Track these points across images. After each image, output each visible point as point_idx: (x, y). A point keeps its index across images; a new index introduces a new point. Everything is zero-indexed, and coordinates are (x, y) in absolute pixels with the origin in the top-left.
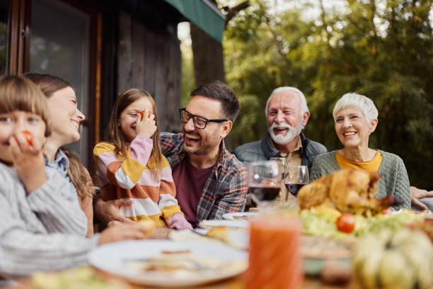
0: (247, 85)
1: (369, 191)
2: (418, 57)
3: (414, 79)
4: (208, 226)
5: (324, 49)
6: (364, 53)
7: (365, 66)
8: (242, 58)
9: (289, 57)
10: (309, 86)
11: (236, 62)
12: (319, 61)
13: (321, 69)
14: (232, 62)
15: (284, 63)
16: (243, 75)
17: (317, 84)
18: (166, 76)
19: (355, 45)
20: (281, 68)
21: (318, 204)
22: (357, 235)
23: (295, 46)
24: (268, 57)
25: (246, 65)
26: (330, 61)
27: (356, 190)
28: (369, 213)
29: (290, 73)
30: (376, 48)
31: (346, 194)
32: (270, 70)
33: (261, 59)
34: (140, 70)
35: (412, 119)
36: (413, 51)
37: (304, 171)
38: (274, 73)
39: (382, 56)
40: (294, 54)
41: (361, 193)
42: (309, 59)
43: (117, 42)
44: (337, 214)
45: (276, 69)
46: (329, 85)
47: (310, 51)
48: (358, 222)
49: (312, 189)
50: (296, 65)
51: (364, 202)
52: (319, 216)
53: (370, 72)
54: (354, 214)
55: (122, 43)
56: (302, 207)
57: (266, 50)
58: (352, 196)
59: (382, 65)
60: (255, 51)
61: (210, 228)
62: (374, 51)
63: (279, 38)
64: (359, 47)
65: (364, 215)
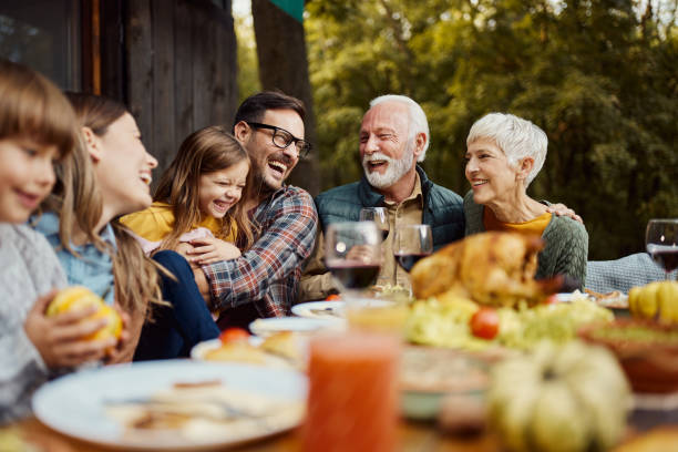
0: (346, 91)
1: (524, 268)
2: (610, 45)
3: (603, 80)
4: (263, 330)
5: (465, 34)
6: (527, 40)
7: (529, 60)
8: (337, 47)
9: (411, 45)
10: (443, 92)
11: (328, 54)
12: (456, 53)
13: (462, 64)
14: (321, 53)
15: (403, 56)
16: (338, 75)
17: (454, 88)
18: (211, 79)
19: (514, 26)
20: (399, 64)
21: (442, 291)
22: (503, 343)
23: (420, 28)
24: (377, 47)
25: (343, 58)
26: (475, 53)
27: (504, 268)
28: (523, 305)
29: (414, 71)
30: (546, 30)
31: (486, 275)
32: (382, 66)
33: (367, 50)
34: (166, 68)
35: (599, 142)
36: (602, 36)
37: (424, 234)
38: (388, 71)
39: (555, 43)
40: (419, 41)
41: (510, 272)
42: (442, 48)
43: (126, 21)
44: (472, 308)
45: (391, 65)
46: (472, 90)
47: (444, 35)
48: (506, 320)
49: (433, 267)
50: (422, 58)
51: (515, 287)
52: (444, 311)
53: (536, 70)
54: (500, 305)
55: (134, 22)
56: (418, 296)
57: (375, 34)
58: (497, 277)
59: (554, 58)
60: (357, 35)
61: (267, 334)
62: (542, 36)
63: (396, 16)
64: (519, 30)
65: (516, 308)
